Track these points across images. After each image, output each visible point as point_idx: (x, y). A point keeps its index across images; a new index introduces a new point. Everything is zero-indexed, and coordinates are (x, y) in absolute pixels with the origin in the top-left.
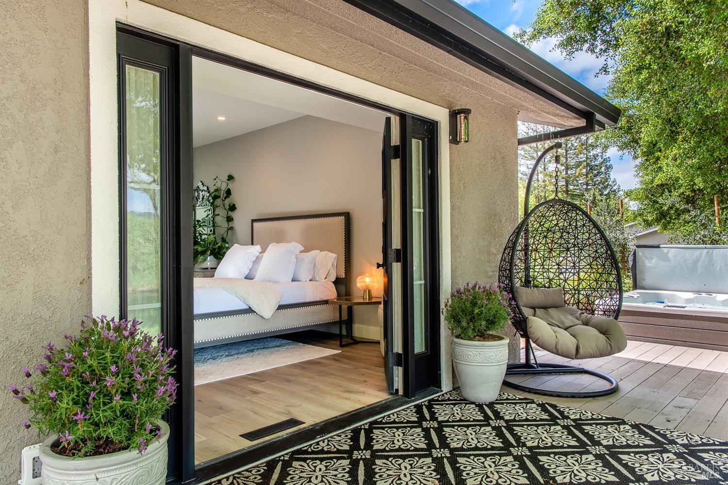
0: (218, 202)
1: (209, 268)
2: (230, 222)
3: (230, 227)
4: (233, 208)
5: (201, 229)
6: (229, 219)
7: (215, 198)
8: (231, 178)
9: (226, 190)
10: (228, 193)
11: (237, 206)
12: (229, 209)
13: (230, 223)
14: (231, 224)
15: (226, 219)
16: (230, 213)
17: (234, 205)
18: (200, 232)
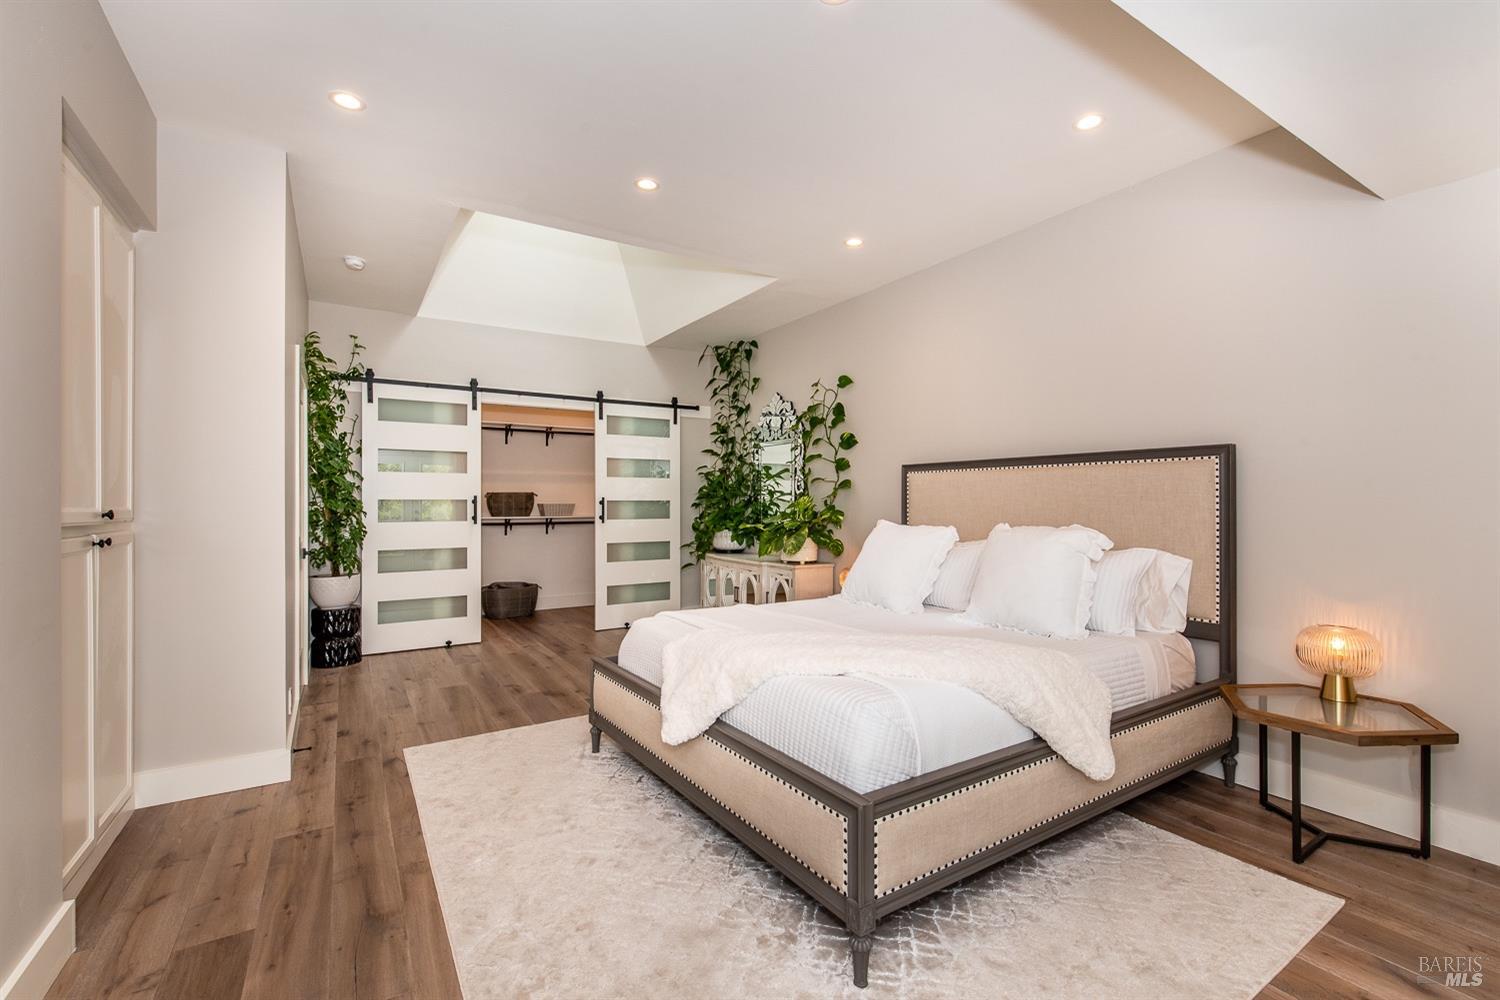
0: (819, 432)
1: (803, 563)
2: (843, 470)
3: (841, 481)
4: (849, 442)
5: (771, 482)
6: (842, 465)
7: (815, 422)
8: (844, 382)
9: (834, 406)
10: (839, 411)
11: (857, 438)
12: (841, 445)
13: (841, 473)
14: (844, 476)
15: (834, 465)
16: (843, 453)
17: (852, 436)
18: (770, 488)
